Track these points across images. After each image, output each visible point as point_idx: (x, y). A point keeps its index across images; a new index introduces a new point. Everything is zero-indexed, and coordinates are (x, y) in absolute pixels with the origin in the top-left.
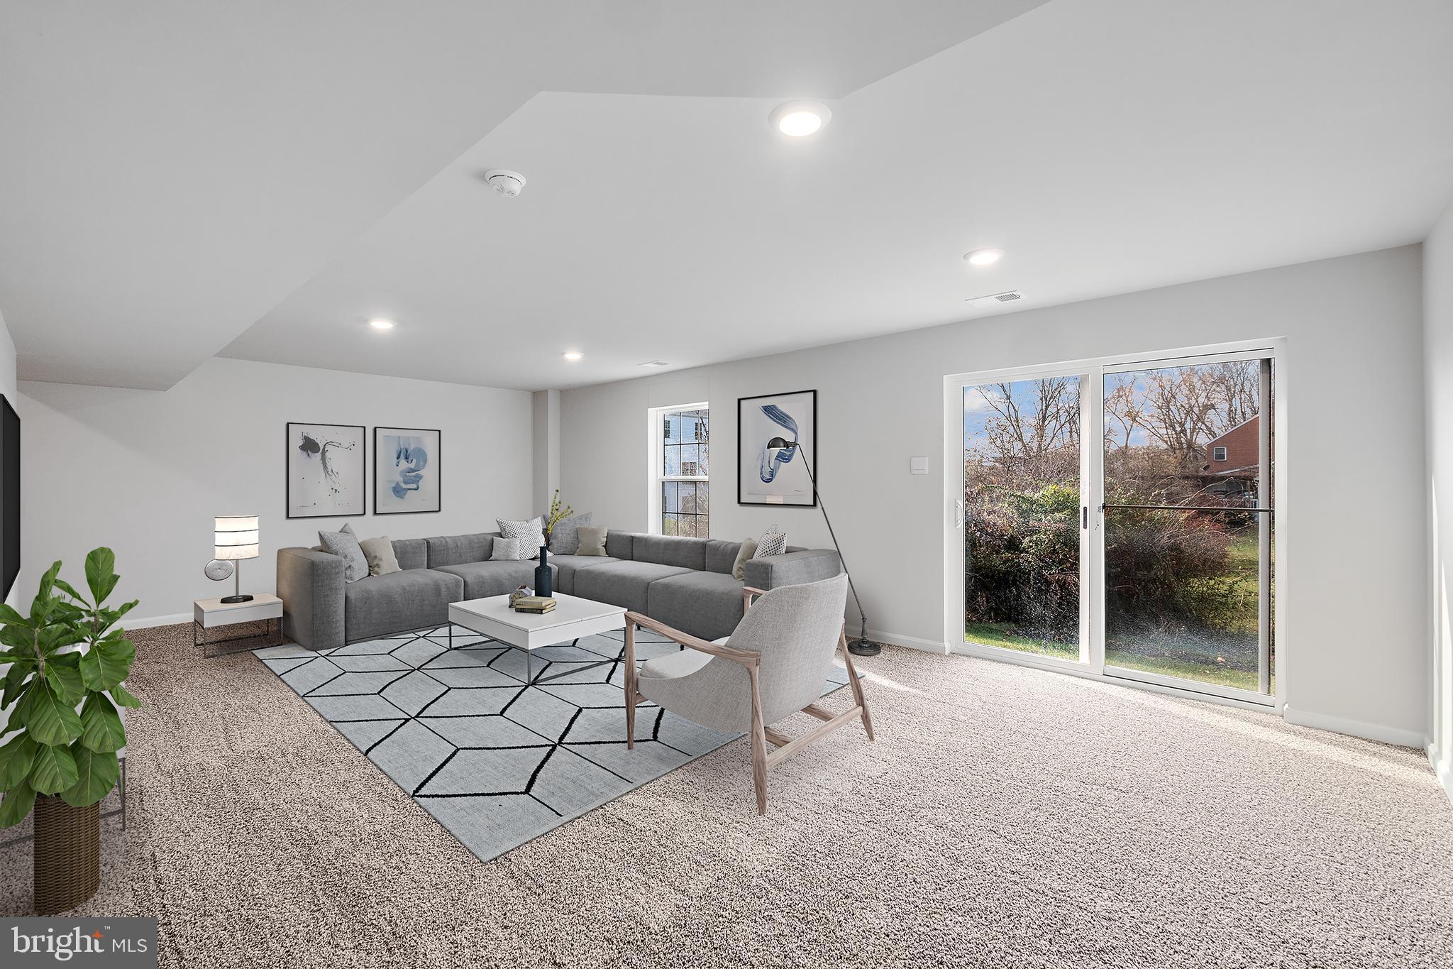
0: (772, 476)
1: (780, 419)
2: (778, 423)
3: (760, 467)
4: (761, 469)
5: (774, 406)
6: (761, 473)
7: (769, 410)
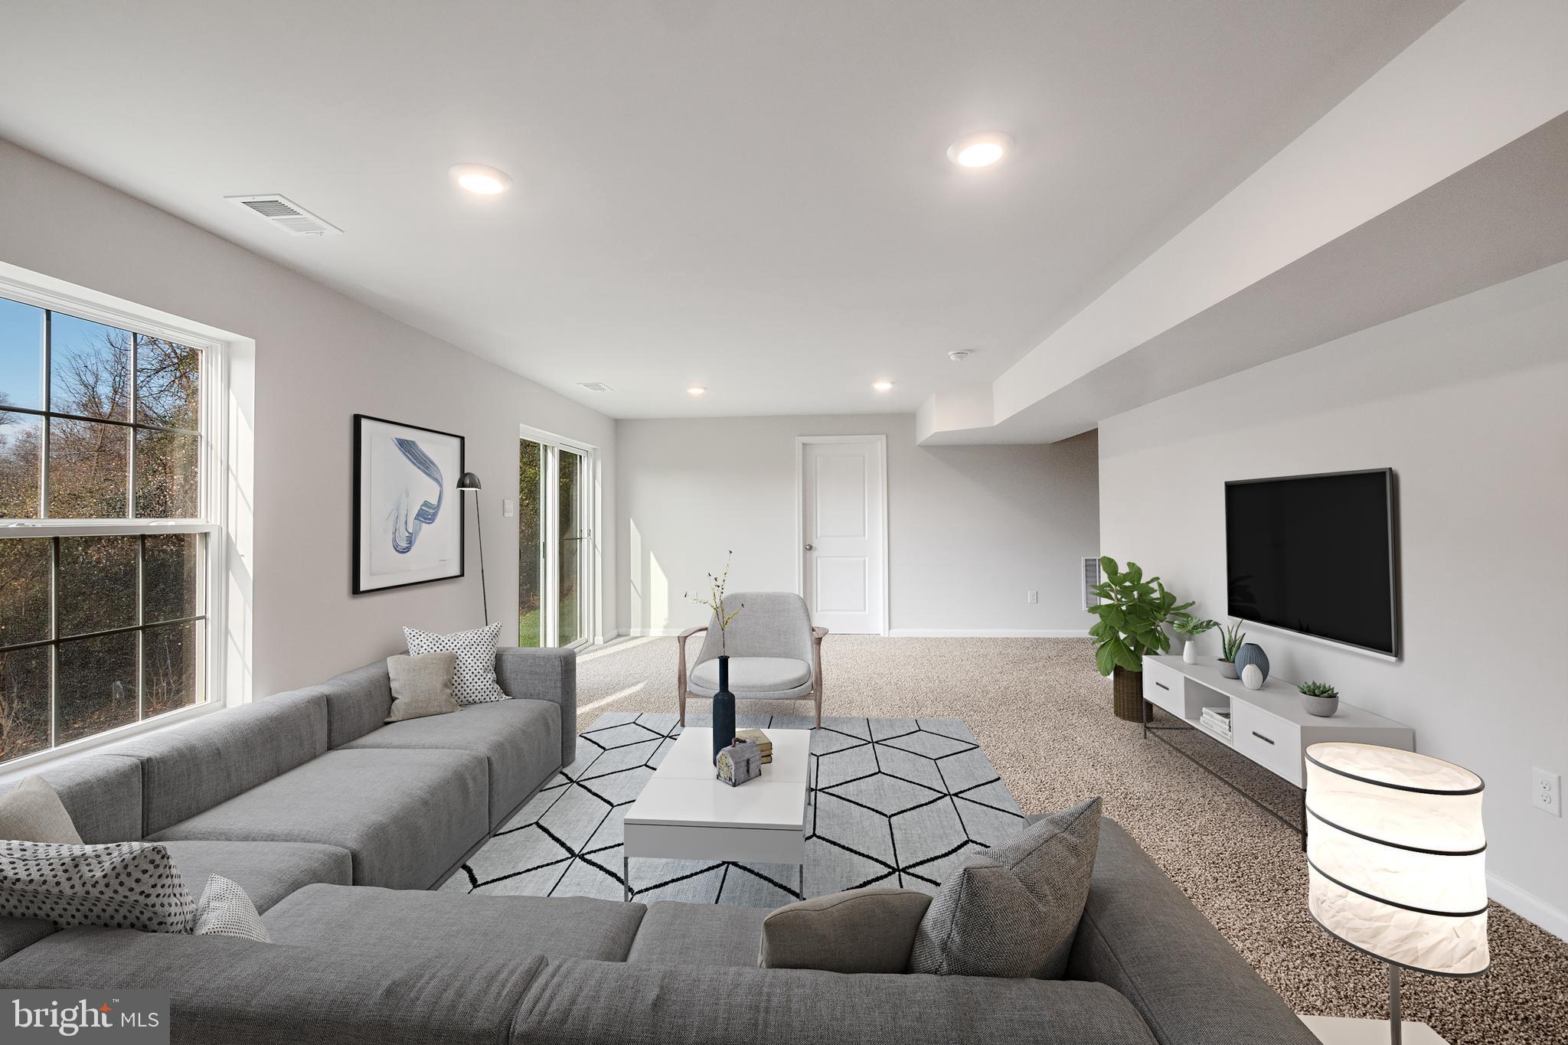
0: (411, 541)
1: (421, 463)
2: (419, 468)
3: (391, 530)
4: (394, 533)
5: (413, 443)
6: (394, 540)
7: (405, 446)
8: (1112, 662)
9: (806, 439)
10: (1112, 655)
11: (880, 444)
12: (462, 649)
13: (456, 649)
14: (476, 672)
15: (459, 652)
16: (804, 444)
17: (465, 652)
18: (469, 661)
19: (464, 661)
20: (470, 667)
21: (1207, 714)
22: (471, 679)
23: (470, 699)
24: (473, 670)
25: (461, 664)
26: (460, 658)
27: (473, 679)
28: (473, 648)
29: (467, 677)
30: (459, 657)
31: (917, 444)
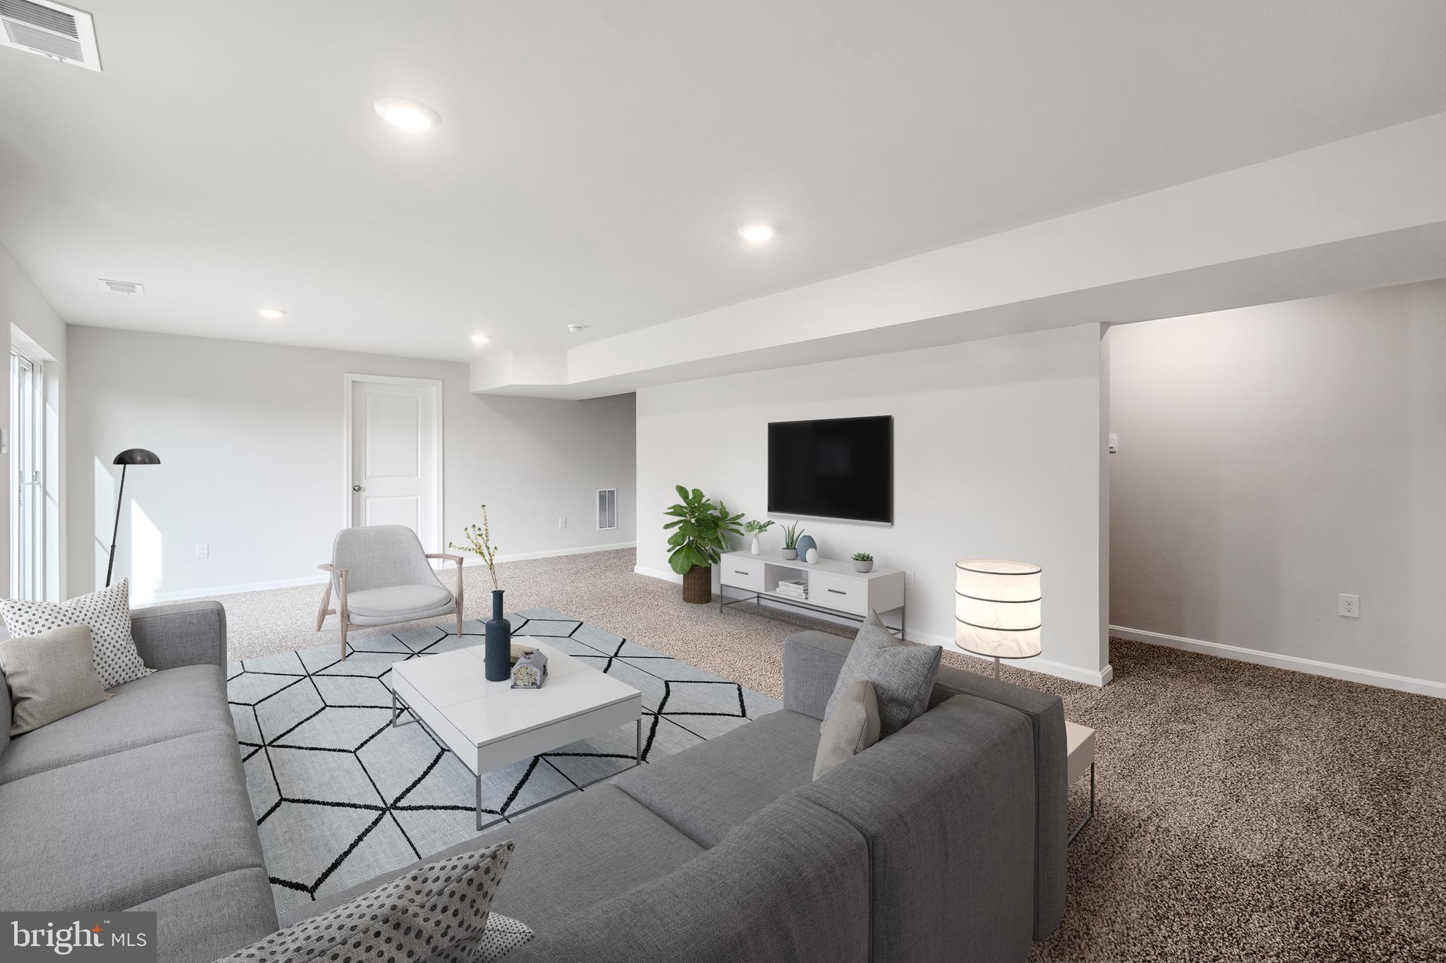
8: (689, 562)
9: (357, 377)
10: (687, 557)
11: (435, 390)
12: (94, 618)
13: (87, 619)
14: (118, 645)
15: (92, 622)
16: (353, 382)
17: (100, 621)
18: (107, 632)
19: (100, 633)
20: (109, 639)
21: (783, 585)
22: (113, 654)
23: (113, 682)
24: (113, 642)
25: (98, 638)
26: (95, 630)
27: (115, 655)
28: (108, 614)
29: (108, 653)
30: (93, 629)
31: (471, 392)
